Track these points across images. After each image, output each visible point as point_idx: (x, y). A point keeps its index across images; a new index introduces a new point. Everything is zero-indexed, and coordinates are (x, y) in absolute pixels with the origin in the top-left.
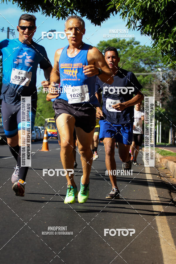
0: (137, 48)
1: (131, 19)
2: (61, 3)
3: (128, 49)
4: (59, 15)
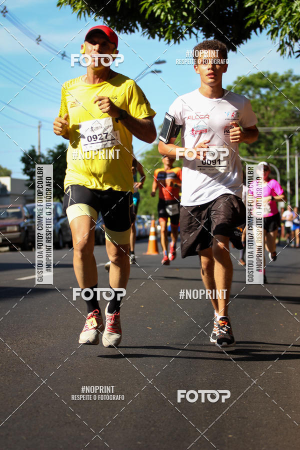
0: (297, 86)
1: (285, 40)
2: (173, 17)
3: (283, 88)
4: (169, 36)
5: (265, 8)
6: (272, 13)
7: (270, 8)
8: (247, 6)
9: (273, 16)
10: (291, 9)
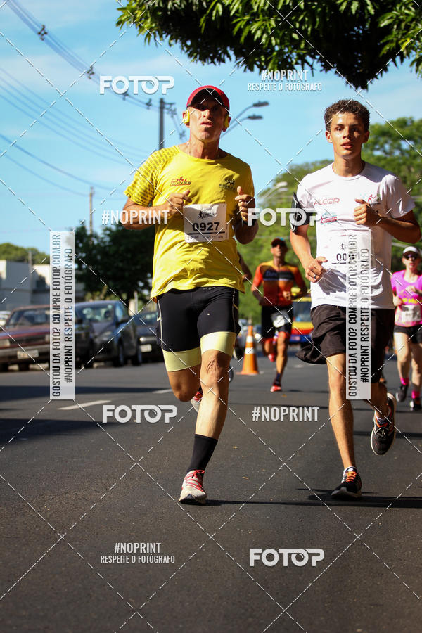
2: (278, 41)
4: (274, 68)
5: (407, 28)
6: (418, 35)
7: (414, 28)
8: (382, 25)
9: (418, 39)
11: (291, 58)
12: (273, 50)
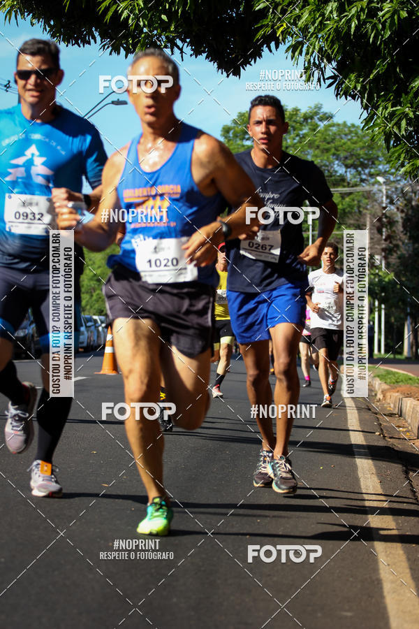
1: (312, 61)
2: (147, 23)
3: (306, 131)
5: (284, 12)
6: (295, 20)
7: (291, 12)
8: (257, 9)
9: (295, 24)
10: (323, 15)
11: (160, 41)
12: (141, 32)
